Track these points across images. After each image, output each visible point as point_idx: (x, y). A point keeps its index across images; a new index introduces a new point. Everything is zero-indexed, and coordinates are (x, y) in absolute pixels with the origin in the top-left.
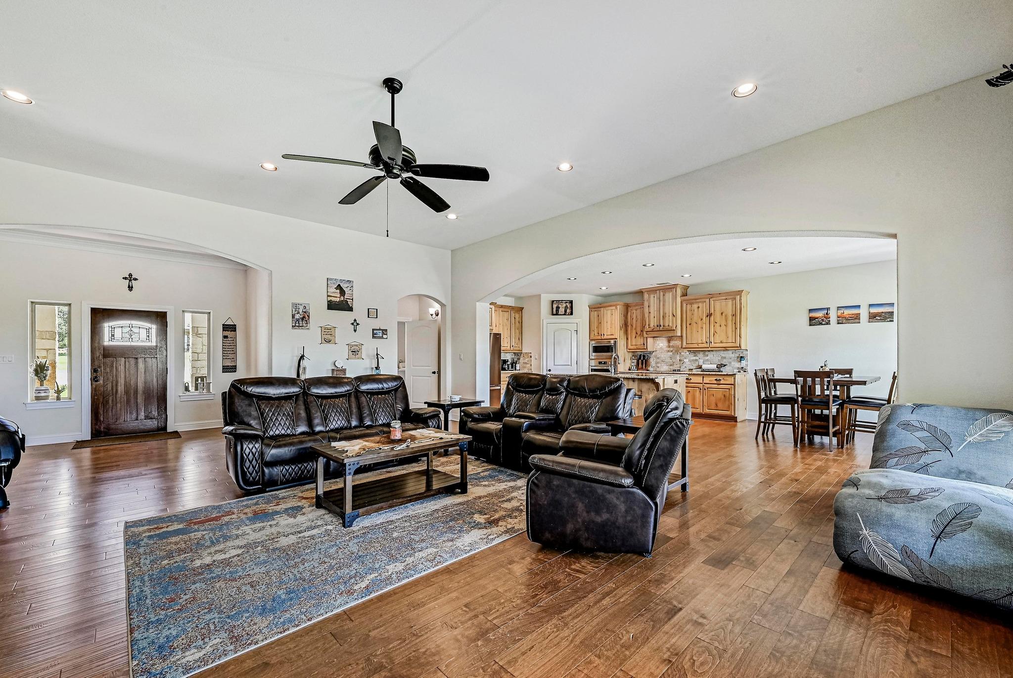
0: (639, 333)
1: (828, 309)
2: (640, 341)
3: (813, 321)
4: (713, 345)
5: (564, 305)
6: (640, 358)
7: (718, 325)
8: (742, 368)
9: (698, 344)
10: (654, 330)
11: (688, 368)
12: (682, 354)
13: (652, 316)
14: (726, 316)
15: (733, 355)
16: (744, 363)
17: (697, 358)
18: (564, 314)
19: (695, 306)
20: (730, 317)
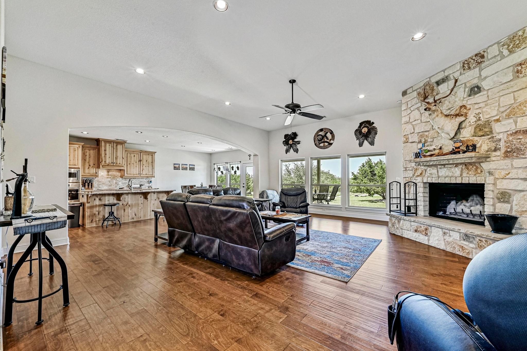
1: (179, 164)
2: (92, 171)
3: (175, 168)
4: (142, 175)
7: (145, 166)
8: (150, 186)
9: (134, 174)
10: (109, 165)
13: (107, 156)
14: (148, 162)
15: (146, 180)
19: (133, 155)
20: (150, 163)
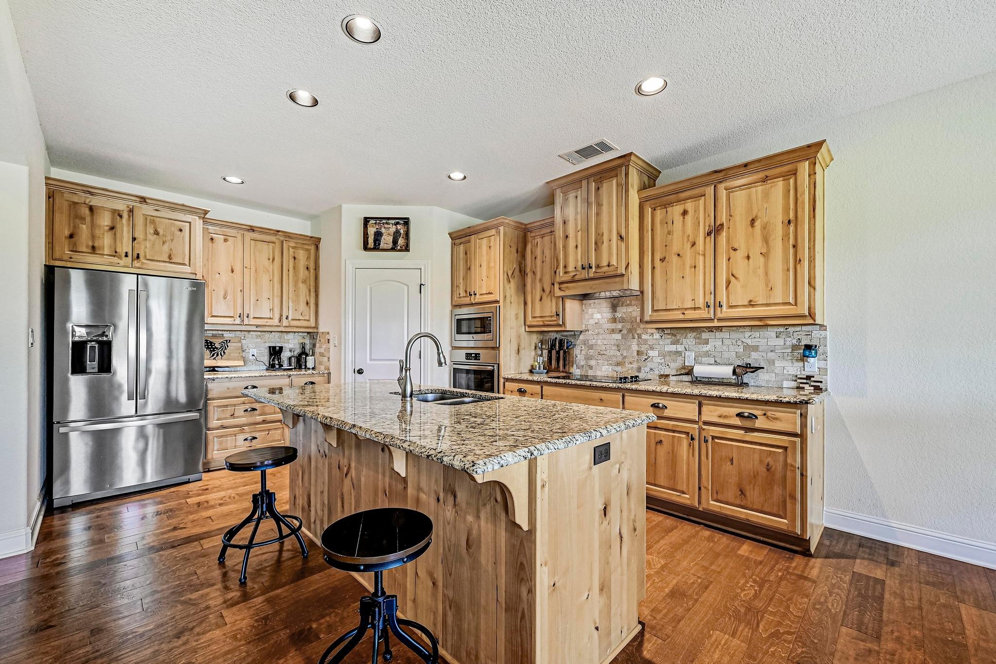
0: (547, 290)
2: (549, 308)
4: (726, 312)
5: (393, 229)
6: (553, 346)
7: (740, 255)
8: (809, 378)
9: (683, 310)
10: (577, 278)
11: (657, 372)
12: (644, 337)
13: (571, 243)
14: (764, 227)
15: (780, 342)
16: (813, 365)
17: (680, 348)
18: (393, 249)
19: (678, 209)
20: (778, 230)
